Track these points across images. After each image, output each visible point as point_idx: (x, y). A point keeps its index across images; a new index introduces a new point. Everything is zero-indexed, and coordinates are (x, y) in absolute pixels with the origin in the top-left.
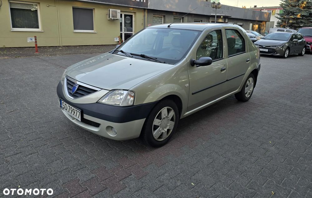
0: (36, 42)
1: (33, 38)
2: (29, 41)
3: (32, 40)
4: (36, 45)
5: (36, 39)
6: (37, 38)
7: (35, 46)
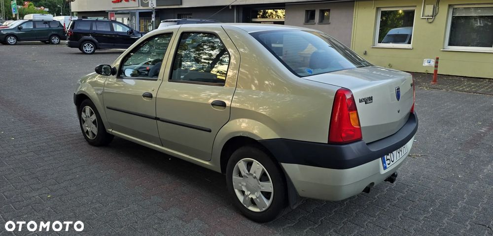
0: (436, 66)
1: (432, 60)
2: (426, 64)
3: (429, 62)
4: (436, 71)
5: (437, 62)
6: (439, 61)
7: (433, 73)
